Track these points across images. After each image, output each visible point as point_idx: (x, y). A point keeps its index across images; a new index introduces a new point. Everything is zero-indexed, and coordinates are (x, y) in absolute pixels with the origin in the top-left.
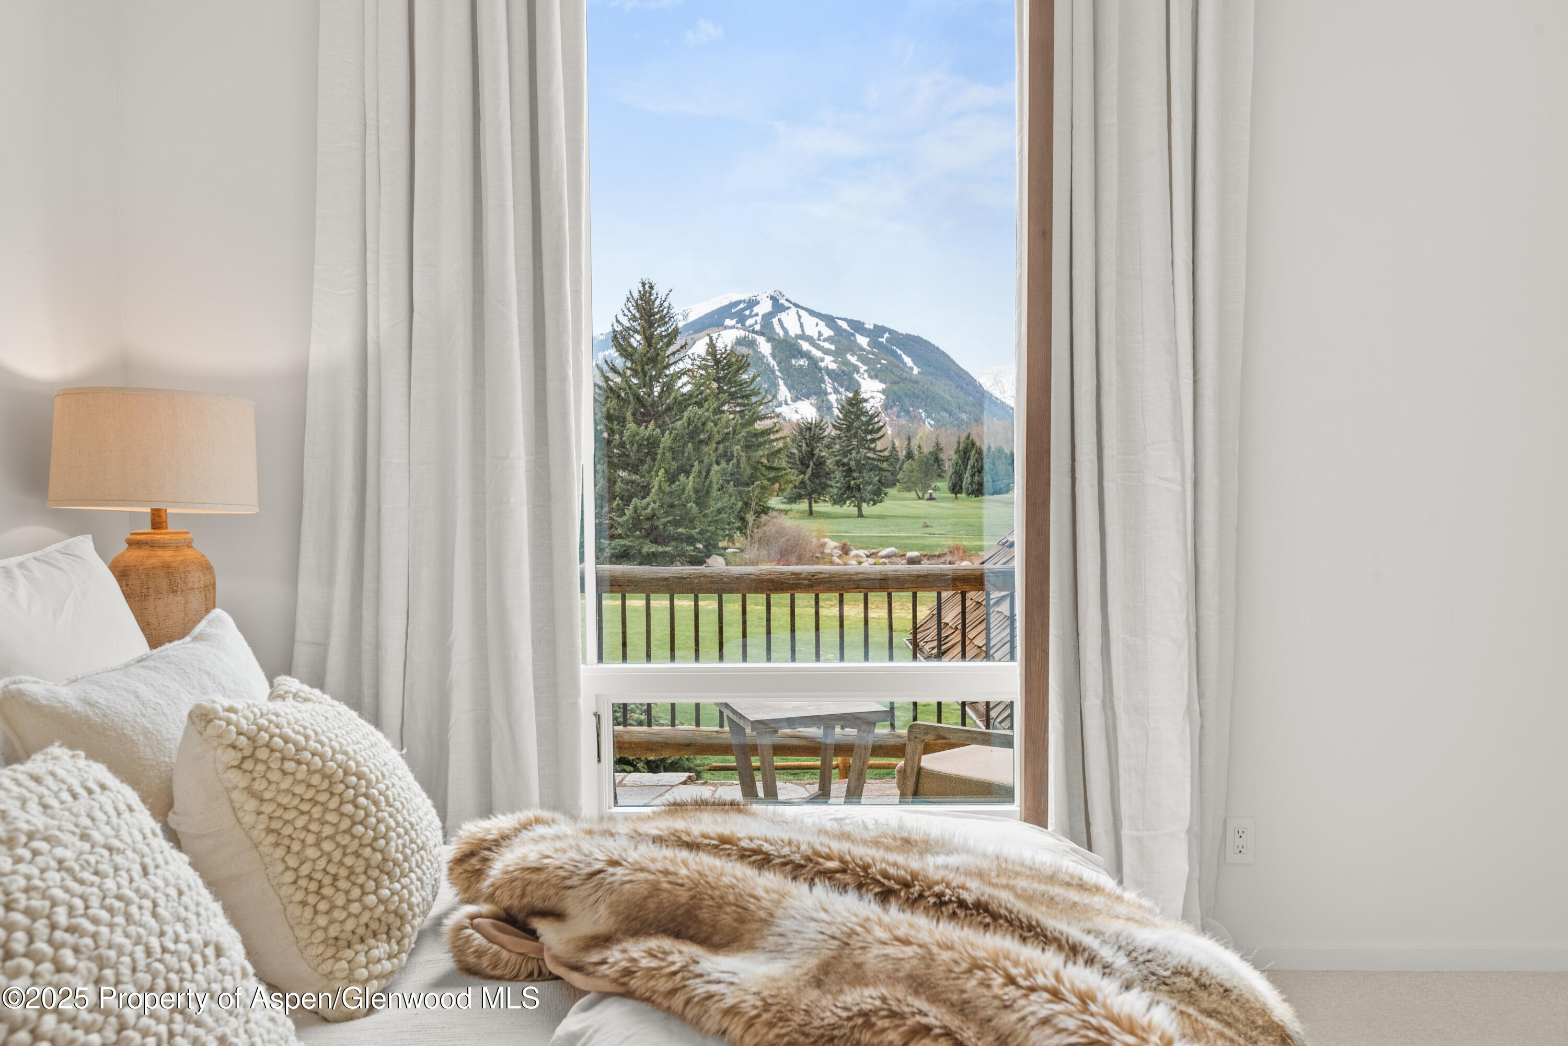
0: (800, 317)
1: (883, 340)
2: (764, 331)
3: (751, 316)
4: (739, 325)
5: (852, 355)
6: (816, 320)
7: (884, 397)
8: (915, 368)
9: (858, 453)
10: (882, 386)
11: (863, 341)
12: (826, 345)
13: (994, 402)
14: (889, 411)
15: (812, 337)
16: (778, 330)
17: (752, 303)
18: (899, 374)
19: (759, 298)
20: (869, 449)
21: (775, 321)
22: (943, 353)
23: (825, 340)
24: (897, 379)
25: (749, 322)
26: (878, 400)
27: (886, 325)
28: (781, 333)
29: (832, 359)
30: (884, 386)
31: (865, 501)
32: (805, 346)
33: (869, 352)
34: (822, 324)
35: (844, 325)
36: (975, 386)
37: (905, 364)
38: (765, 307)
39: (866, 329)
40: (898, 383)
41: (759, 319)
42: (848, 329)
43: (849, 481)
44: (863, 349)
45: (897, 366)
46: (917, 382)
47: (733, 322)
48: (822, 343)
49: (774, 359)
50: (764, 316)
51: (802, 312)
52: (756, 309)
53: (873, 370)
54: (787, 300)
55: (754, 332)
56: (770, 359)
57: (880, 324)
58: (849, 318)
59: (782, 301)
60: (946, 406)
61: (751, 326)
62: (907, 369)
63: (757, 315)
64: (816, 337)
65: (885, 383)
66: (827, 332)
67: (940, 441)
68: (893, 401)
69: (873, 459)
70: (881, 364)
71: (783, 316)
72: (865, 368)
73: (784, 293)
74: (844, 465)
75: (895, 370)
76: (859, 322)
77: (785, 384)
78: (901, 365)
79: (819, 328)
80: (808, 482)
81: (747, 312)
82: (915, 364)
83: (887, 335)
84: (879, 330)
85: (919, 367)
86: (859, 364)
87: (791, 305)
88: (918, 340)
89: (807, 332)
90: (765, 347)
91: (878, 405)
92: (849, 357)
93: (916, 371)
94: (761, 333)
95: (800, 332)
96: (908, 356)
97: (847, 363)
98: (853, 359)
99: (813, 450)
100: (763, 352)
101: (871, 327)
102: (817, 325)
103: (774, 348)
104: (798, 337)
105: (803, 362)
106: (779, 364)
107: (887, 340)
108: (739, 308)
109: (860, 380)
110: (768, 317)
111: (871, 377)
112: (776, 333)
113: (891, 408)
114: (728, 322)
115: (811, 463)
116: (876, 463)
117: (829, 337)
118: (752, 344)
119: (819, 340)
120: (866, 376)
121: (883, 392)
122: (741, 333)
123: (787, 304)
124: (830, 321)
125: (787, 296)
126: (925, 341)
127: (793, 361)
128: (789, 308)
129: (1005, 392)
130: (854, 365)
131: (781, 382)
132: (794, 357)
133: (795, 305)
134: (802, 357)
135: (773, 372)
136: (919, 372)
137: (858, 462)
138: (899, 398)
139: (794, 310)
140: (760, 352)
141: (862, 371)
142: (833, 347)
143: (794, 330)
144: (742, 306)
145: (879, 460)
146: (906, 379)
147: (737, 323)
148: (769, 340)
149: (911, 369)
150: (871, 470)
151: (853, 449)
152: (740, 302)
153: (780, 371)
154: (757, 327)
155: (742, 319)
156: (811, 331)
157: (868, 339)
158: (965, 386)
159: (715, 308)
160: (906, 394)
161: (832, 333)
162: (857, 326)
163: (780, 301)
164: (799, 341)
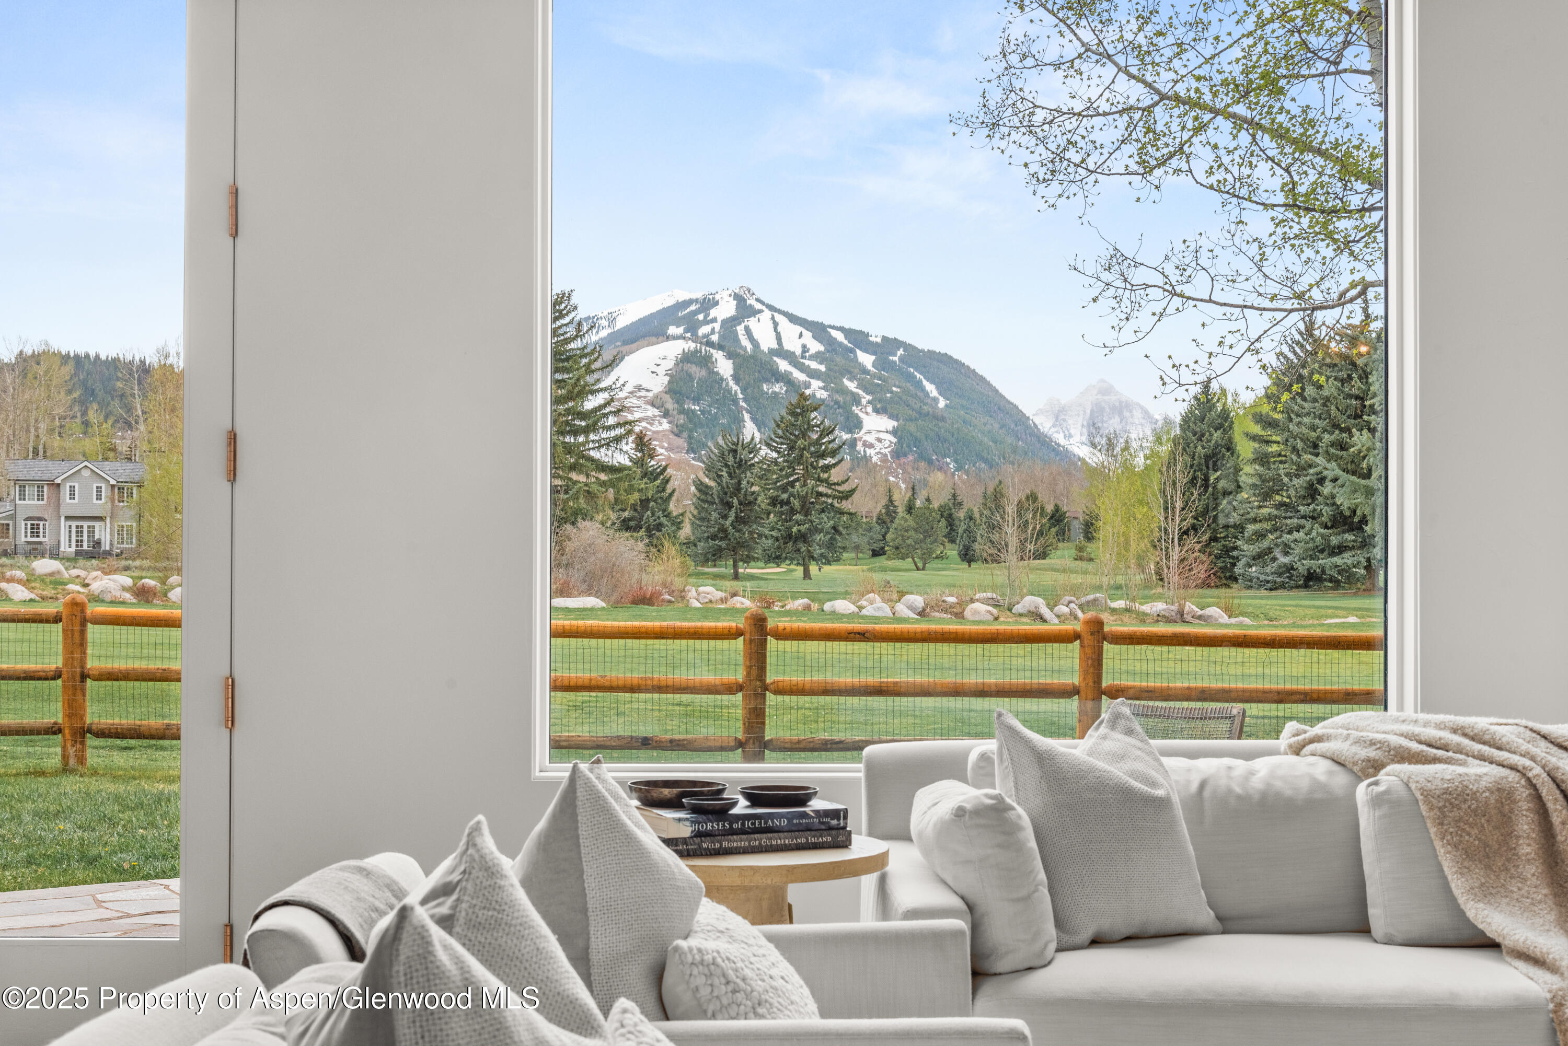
0: (776, 325)
1: (895, 359)
2: (722, 343)
3: (706, 322)
4: (688, 335)
5: (850, 380)
6: (799, 329)
7: (894, 440)
8: (941, 399)
9: (805, 485)
10: (891, 424)
11: (866, 359)
12: (814, 365)
13: (1054, 449)
14: (903, 460)
15: (794, 353)
16: (745, 342)
17: (708, 303)
18: (917, 406)
19: (717, 297)
20: (819, 479)
21: (740, 329)
22: (982, 379)
23: (812, 358)
24: (914, 414)
25: (704, 330)
26: (887, 444)
27: (900, 338)
28: (749, 347)
29: (821, 384)
30: (895, 424)
31: (813, 558)
32: (783, 365)
33: (874, 376)
34: (808, 335)
35: (839, 336)
36: (1028, 427)
37: (927, 394)
38: (726, 309)
39: (872, 343)
40: (916, 420)
41: (717, 326)
42: (846, 342)
43: (789, 528)
44: (865, 371)
45: (915, 396)
46: (943, 419)
47: (680, 330)
48: (807, 362)
49: (737, 383)
50: (724, 322)
51: (779, 317)
52: (713, 313)
53: (880, 401)
54: (758, 300)
55: (710, 344)
56: (731, 383)
57: (891, 336)
58: (847, 327)
59: (751, 302)
60: (985, 455)
61: (705, 336)
62: (929, 401)
63: (714, 320)
64: (798, 352)
65: (898, 421)
66: (815, 347)
67: (958, 492)
68: (909, 446)
69: (827, 495)
70: (892, 392)
71: (752, 322)
72: (869, 398)
73: (753, 289)
74: (782, 503)
75: (912, 401)
76: (861, 332)
77: (753, 419)
78: (920, 394)
79: (803, 341)
80: (730, 530)
81: (701, 317)
82: (940, 394)
83: (901, 352)
84: (891, 344)
85: (946, 398)
86: (861, 392)
87: (764, 308)
88: (946, 360)
89: (787, 346)
90: (724, 367)
91: (887, 451)
92: (846, 382)
93: (942, 403)
94: (720, 347)
95: (775, 346)
96: (931, 383)
97: (844, 391)
98: (851, 386)
99: (739, 483)
100: (721, 372)
101: (879, 340)
102: (801, 336)
103: (737, 368)
104: (772, 352)
105: (779, 388)
106: (743, 390)
107: (901, 359)
108: (688, 310)
109: (861, 415)
110: (730, 324)
111: (877, 411)
112: (741, 347)
113: (905, 455)
114: (673, 330)
115: (735, 501)
116: (830, 501)
117: (819, 353)
118: (706, 362)
119: (803, 357)
120: (870, 409)
121: (894, 432)
122: (692, 345)
123: (758, 306)
124: (819, 330)
125: (758, 295)
126: (956, 361)
127: (765, 387)
128: (760, 311)
129: (1070, 436)
130: (852, 393)
131: (747, 416)
132: (767, 381)
133: (771, 308)
134: (777, 381)
135: (735, 401)
136: (946, 406)
137: (803, 500)
138: (917, 442)
139: (767, 314)
140: (717, 373)
141: (864, 402)
142: (822, 368)
143: (767, 342)
144: (693, 307)
145: (834, 497)
146: (927, 414)
147: (686, 331)
148: (730, 356)
149: (936, 400)
150: (823, 511)
151: (797, 480)
152: (689, 302)
153: (745, 400)
154: (715, 338)
155: (692, 327)
156: (792, 344)
157: (873, 358)
158: (1013, 426)
159: (654, 310)
160: (927, 437)
161: (822, 348)
162: (859, 338)
163: (749, 302)
164: (775, 358)
